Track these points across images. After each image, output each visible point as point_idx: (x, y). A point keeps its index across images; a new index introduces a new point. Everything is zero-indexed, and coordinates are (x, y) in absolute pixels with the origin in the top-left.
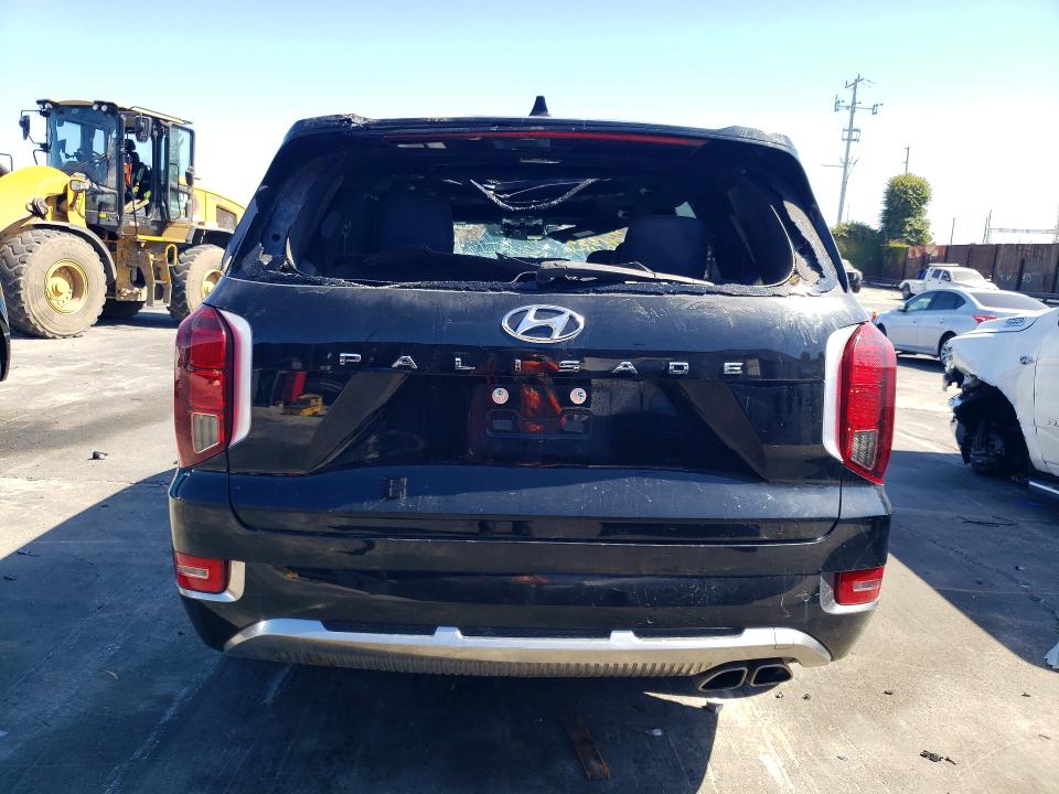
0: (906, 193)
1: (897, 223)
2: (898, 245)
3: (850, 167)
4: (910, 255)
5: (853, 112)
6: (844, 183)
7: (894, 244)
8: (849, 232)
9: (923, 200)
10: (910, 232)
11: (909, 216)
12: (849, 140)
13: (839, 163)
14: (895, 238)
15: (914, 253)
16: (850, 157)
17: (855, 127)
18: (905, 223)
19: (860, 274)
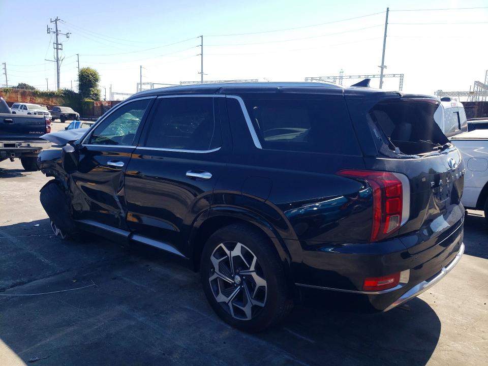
0: (88, 76)
1: (86, 90)
2: (89, 100)
3: (60, 62)
4: (95, 105)
5: (57, 35)
6: (58, 69)
7: (87, 100)
8: (64, 94)
9: (97, 80)
10: (93, 95)
11: (91, 87)
12: (57, 49)
13: (54, 60)
14: (86, 97)
15: (97, 104)
16: (59, 57)
17: (59, 43)
18: (90, 90)
19: (78, 114)
